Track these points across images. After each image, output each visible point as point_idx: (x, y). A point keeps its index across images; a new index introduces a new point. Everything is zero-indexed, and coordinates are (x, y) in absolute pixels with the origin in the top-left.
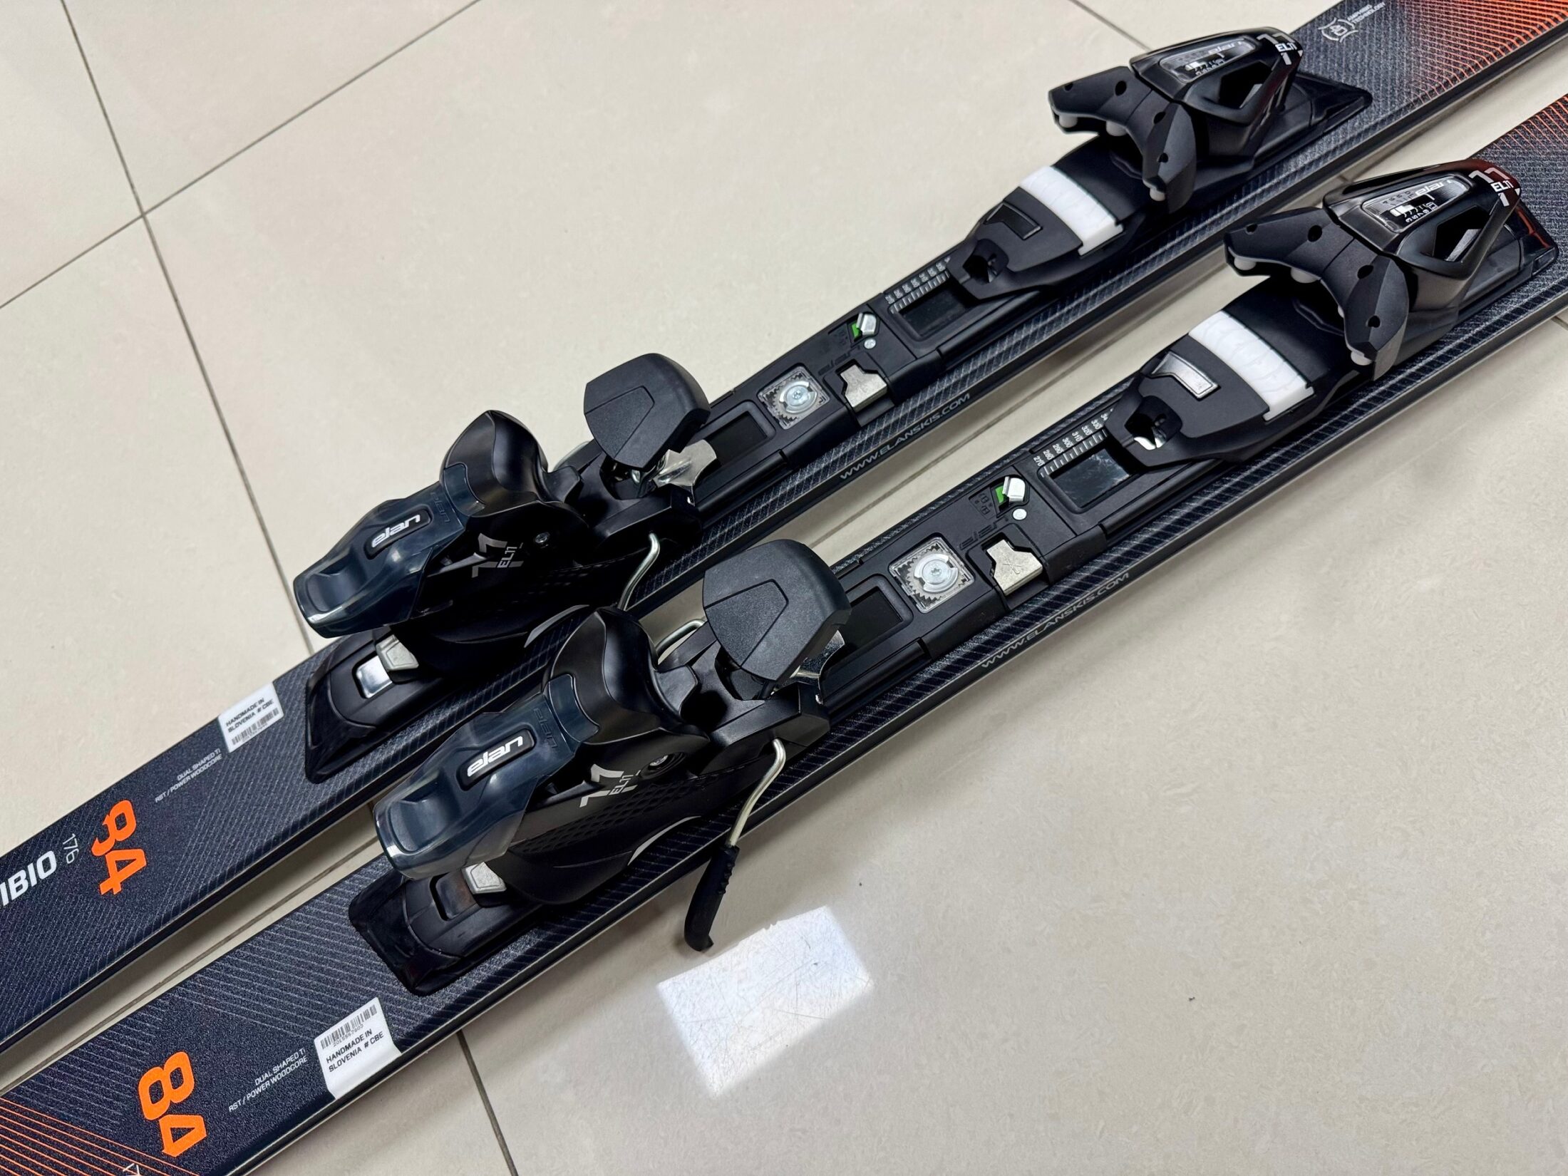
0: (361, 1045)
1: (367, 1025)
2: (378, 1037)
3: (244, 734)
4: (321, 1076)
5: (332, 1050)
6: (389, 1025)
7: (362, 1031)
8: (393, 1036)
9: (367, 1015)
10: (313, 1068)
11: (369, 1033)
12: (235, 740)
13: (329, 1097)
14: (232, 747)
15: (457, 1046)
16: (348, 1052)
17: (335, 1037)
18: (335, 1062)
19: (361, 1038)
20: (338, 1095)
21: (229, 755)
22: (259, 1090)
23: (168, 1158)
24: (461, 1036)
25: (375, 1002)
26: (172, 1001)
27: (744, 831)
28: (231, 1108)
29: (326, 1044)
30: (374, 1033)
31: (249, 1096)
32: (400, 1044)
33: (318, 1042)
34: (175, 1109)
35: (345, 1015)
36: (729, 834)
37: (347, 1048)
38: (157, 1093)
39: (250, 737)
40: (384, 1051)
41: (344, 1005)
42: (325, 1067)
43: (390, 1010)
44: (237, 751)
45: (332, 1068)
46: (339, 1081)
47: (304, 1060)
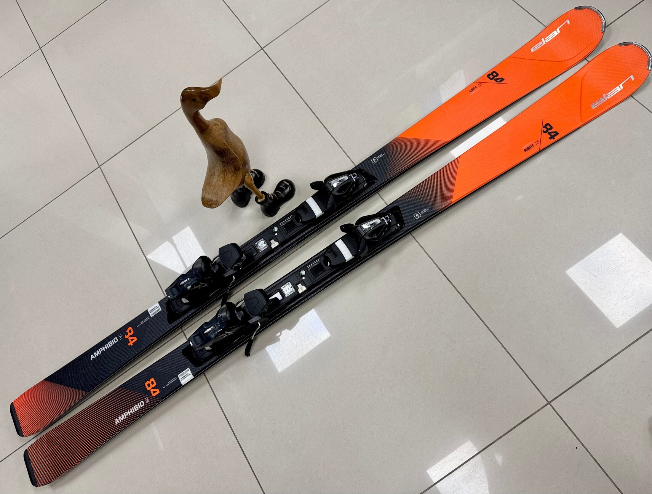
0: (187, 376)
1: (188, 372)
2: (190, 374)
3: (154, 314)
4: (180, 382)
5: (181, 377)
6: (192, 372)
7: (187, 374)
8: (192, 374)
9: (187, 371)
10: (178, 380)
11: (188, 374)
12: (152, 315)
13: (182, 385)
14: (151, 316)
15: (204, 375)
16: (184, 377)
17: (182, 375)
18: (182, 379)
19: (186, 375)
20: (183, 385)
21: (151, 318)
22: (168, 384)
23: (153, 396)
24: (204, 374)
25: (189, 368)
26: (149, 369)
27: (254, 336)
28: (164, 388)
29: (180, 376)
30: (189, 374)
31: (167, 385)
32: (194, 376)
33: (179, 376)
34: (153, 388)
35: (183, 371)
36: (252, 337)
37: (184, 376)
38: (149, 385)
39: (155, 314)
40: (191, 377)
41: (183, 369)
42: (180, 380)
43: (192, 370)
44: (153, 317)
45: (182, 380)
46: (183, 382)
47: (176, 379)
